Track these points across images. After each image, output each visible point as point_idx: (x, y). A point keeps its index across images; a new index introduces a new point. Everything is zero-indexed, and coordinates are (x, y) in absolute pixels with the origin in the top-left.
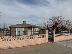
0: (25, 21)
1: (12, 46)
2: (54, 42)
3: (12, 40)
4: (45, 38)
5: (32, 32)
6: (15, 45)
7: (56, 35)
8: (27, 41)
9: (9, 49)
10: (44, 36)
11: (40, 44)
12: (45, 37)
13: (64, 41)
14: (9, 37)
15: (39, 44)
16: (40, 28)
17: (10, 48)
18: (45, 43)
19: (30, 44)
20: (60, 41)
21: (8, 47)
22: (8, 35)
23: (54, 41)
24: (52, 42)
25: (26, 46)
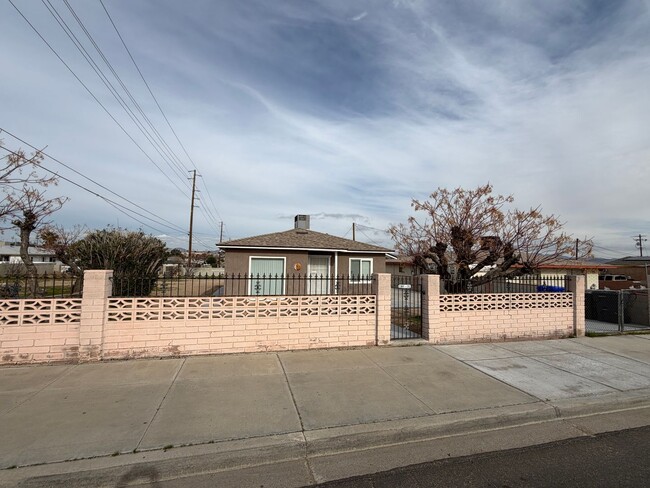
0: (304, 218)
1: (188, 348)
2: (431, 341)
3: (186, 315)
4: (373, 317)
5: (332, 279)
6: (204, 341)
7: (446, 304)
8: (261, 327)
9: (170, 357)
10: (368, 305)
11: (339, 348)
12: (375, 311)
13: (504, 339)
14: (174, 303)
15: (332, 345)
16: (379, 258)
17: (175, 354)
18: (369, 346)
19: (282, 343)
20: (475, 342)
21: (170, 350)
22: (168, 293)
23: (427, 338)
24: (417, 342)
25: (256, 349)
